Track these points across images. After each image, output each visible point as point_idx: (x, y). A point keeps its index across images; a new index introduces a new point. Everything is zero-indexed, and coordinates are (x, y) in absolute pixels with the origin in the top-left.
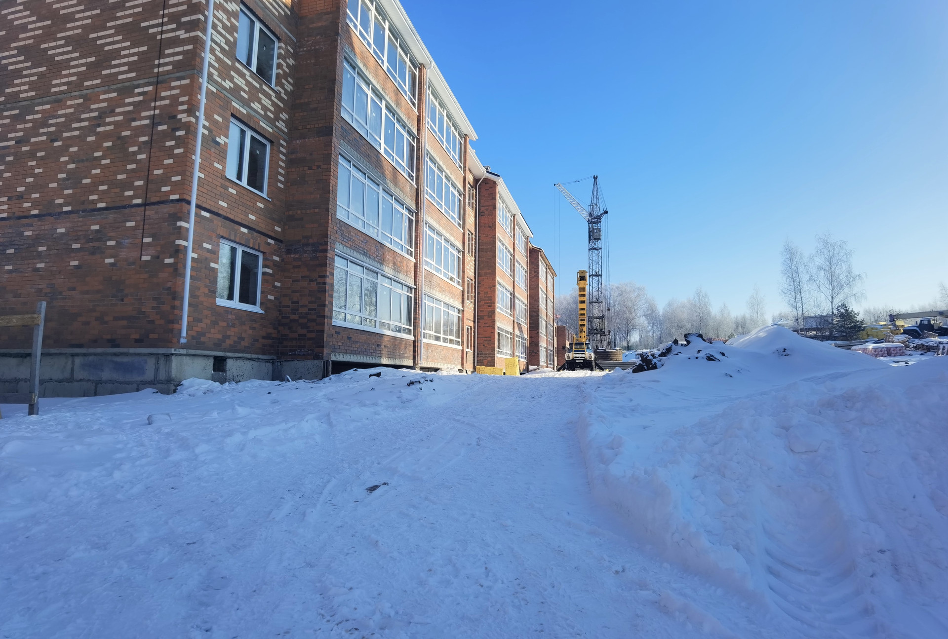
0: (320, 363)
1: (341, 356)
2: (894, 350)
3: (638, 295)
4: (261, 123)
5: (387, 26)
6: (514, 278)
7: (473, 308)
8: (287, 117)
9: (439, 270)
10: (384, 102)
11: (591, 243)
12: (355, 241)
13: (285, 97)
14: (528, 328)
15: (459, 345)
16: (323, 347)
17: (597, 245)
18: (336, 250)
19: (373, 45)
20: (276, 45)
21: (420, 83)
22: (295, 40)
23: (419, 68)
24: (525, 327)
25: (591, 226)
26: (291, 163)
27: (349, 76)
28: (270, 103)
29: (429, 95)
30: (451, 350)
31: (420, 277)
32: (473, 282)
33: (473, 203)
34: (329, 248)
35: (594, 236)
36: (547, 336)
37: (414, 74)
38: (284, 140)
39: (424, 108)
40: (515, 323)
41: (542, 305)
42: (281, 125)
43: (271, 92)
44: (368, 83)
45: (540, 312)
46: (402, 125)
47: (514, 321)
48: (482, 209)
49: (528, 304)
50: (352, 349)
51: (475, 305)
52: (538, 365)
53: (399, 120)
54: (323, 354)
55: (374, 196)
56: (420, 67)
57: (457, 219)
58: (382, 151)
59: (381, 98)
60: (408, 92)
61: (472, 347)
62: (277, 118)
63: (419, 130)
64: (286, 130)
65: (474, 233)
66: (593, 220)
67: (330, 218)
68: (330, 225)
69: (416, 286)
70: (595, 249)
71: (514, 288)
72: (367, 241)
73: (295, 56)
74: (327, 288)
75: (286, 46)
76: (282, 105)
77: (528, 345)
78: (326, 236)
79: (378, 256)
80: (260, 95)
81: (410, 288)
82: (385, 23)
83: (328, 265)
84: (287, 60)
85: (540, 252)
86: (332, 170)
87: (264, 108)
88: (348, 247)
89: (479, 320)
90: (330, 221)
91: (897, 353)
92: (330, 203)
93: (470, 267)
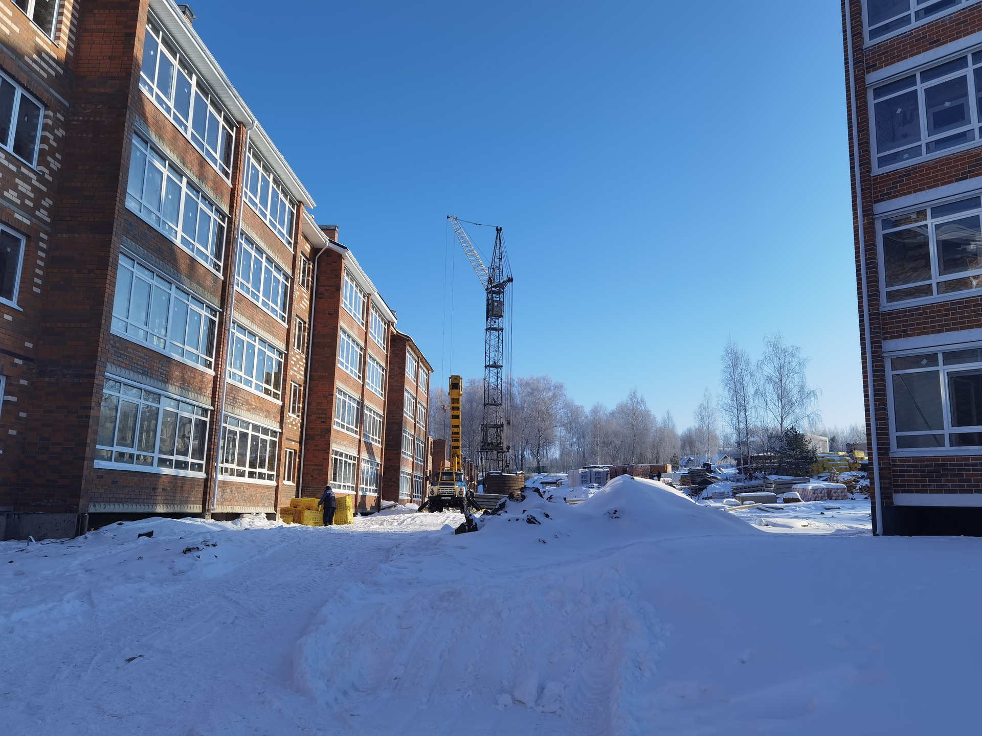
0: (74, 518)
1: (102, 506)
2: (835, 493)
3: (554, 396)
4: (16, 215)
5: (193, 82)
6: (363, 381)
7: (299, 425)
8: (51, 203)
9: (248, 383)
10: (185, 180)
11: (489, 321)
12: (132, 359)
13: (50, 179)
14: (382, 449)
15: (273, 480)
16: (79, 497)
17: (497, 323)
18: (106, 374)
19: (173, 110)
20: (42, 112)
21: (237, 147)
22: (67, 105)
23: (237, 127)
24: (377, 446)
25: (490, 297)
26: (52, 261)
27: (138, 154)
28: (29, 188)
29: (249, 158)
30: (261, 487)
31: (220, 394)
32: (302, 388)
33: (308, 280)
34: (97, 372)
35: (494, 310)
36: (413, 456)
37: (230, 136)
38: (46, 233)
39: (241, 178)
40: (362, 444)
41: (408, 414)
42: (42, 214)
43: (31, 175)
44: (163, 158)
45: (403, 424)
46: (209, 203)
47: (360, 440)
48: (322, 289)
49: (384, 414)
50: (117, 496)
51: (302, 419)
52: (396, 499)
53: (205, 198)
54: (78, 506)
55: (164, 298)
56: (238, 125)
57: (280, 312)
58: (178, 242)
59: (180, 174)
60: (219, 161)
61: (296, 479)
62: (38, 206)
63: (231, 207)
64: (48, 220)
65: (307, 320)
66: (493, 289)
67: (101, 335)
68: (100, 345)
69: (214, 408)
70: (495, 329)
71: (363, 395)
72: (149, 357)
73: (65, 125)
74: (91, 422)
75: (55, 113)
76: (44, 189)
77: (381, 472)
78: (95, 357)
79: (163, 374)
80: (17, 181)
81: (205, 411)
82: (191, 79)
83: (94, 394)
84: (56, 131)
85: (408, 340)
86: (108, 277)
87: (22, 196)
88: (123, 367)
89: (307, 441)
90: (101, 340)
91: (838, 496)
92: (104, 317)
93: (299, 369)
